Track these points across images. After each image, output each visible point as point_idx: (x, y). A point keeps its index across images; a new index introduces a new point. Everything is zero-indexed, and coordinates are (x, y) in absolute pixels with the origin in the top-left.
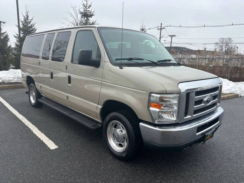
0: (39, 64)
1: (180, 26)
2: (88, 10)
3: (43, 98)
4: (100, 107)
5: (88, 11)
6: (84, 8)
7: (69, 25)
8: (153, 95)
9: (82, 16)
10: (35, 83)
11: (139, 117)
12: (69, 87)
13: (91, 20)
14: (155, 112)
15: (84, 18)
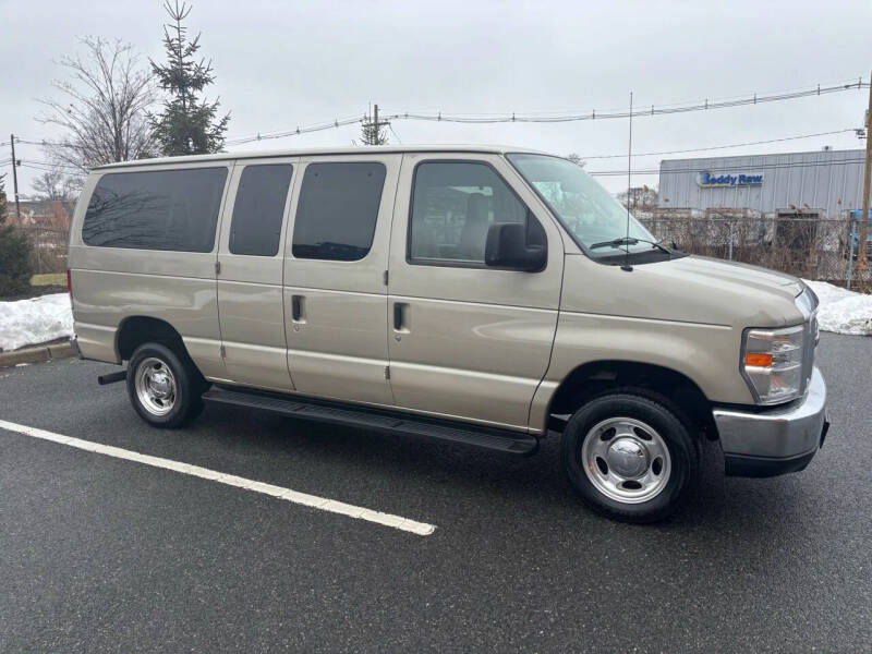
0: (218, 272)
1: (439, 118)
2: (185, 60)
3: (213, 388)
4: (554, 385)
5: (189, 64)
6: (172, 53)
7: (71, 109)
8: (753, 332)
9: (166, 81)
10: (185, 339)
11: (711, 396)
12: (399, 340)
13: (203, 97)
14: (761, 375)
15: (173, 89)
